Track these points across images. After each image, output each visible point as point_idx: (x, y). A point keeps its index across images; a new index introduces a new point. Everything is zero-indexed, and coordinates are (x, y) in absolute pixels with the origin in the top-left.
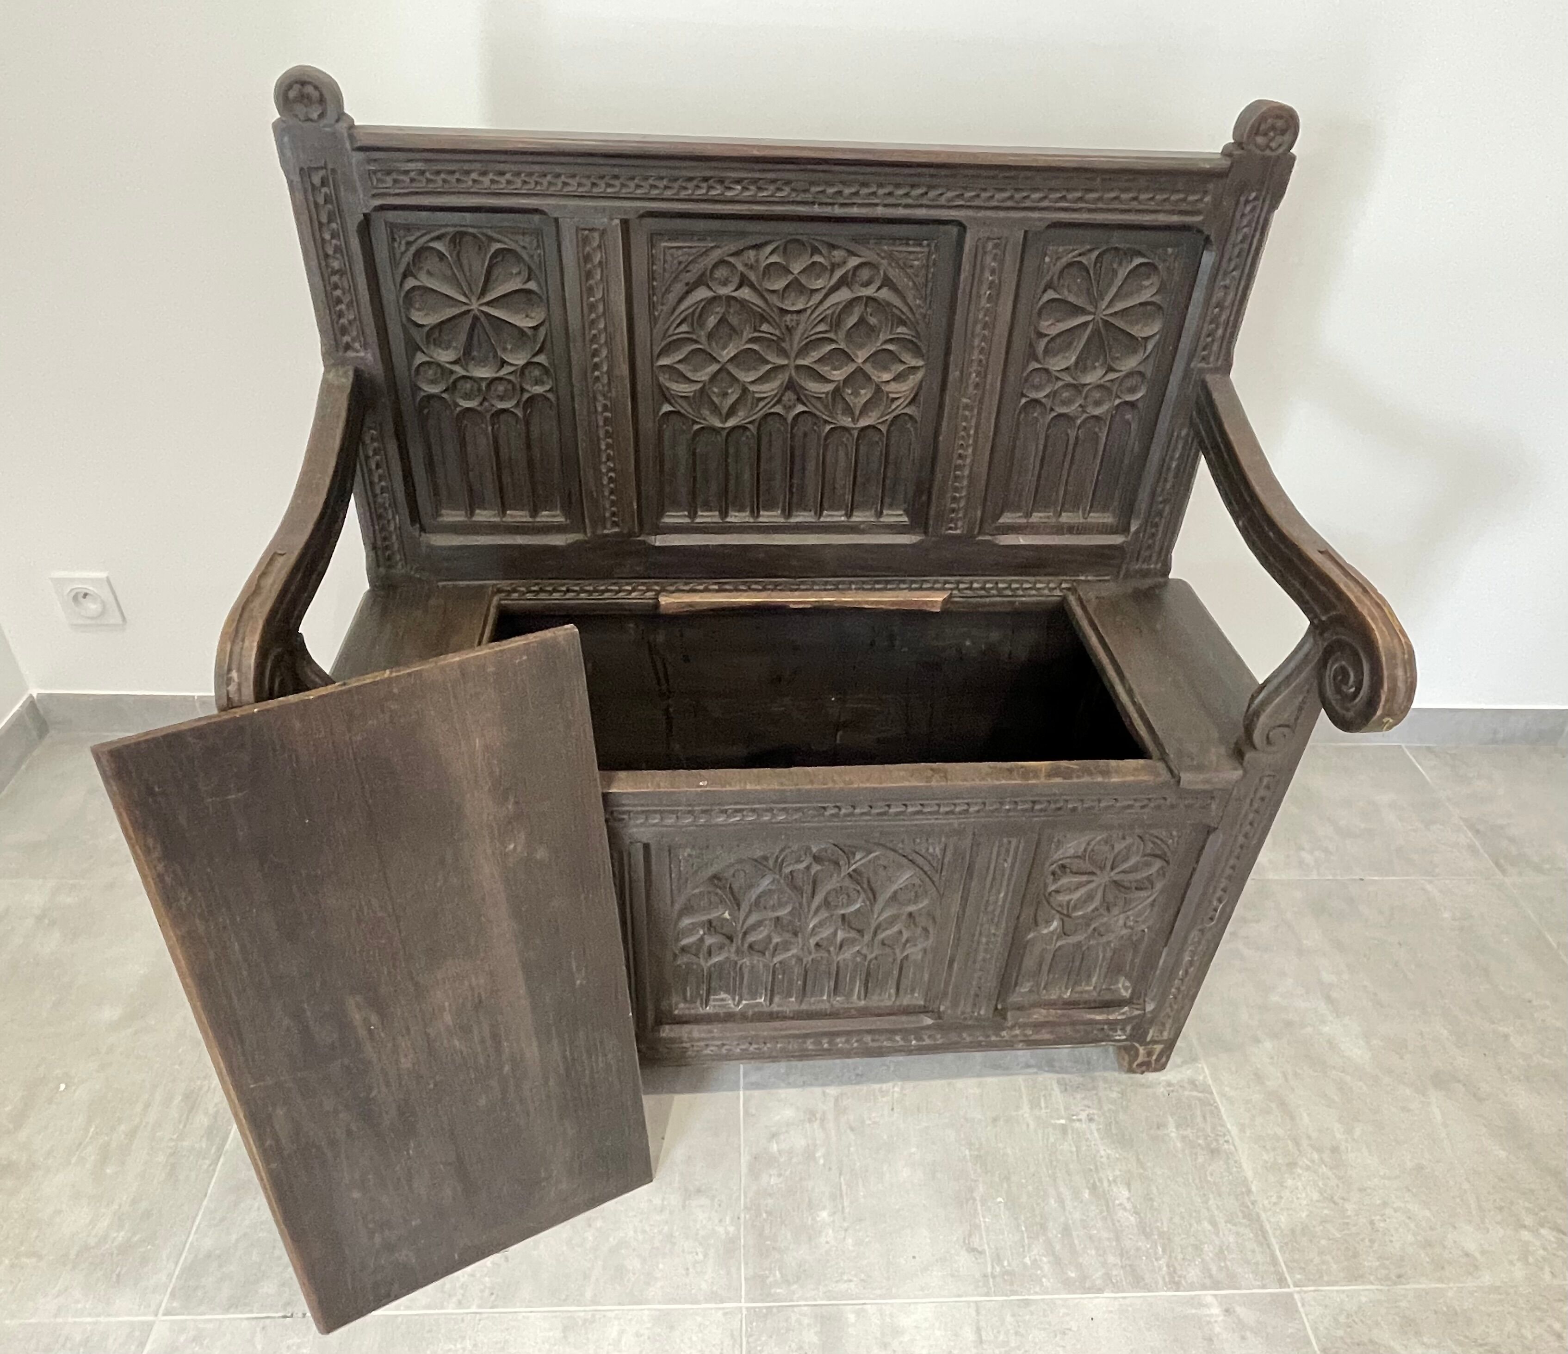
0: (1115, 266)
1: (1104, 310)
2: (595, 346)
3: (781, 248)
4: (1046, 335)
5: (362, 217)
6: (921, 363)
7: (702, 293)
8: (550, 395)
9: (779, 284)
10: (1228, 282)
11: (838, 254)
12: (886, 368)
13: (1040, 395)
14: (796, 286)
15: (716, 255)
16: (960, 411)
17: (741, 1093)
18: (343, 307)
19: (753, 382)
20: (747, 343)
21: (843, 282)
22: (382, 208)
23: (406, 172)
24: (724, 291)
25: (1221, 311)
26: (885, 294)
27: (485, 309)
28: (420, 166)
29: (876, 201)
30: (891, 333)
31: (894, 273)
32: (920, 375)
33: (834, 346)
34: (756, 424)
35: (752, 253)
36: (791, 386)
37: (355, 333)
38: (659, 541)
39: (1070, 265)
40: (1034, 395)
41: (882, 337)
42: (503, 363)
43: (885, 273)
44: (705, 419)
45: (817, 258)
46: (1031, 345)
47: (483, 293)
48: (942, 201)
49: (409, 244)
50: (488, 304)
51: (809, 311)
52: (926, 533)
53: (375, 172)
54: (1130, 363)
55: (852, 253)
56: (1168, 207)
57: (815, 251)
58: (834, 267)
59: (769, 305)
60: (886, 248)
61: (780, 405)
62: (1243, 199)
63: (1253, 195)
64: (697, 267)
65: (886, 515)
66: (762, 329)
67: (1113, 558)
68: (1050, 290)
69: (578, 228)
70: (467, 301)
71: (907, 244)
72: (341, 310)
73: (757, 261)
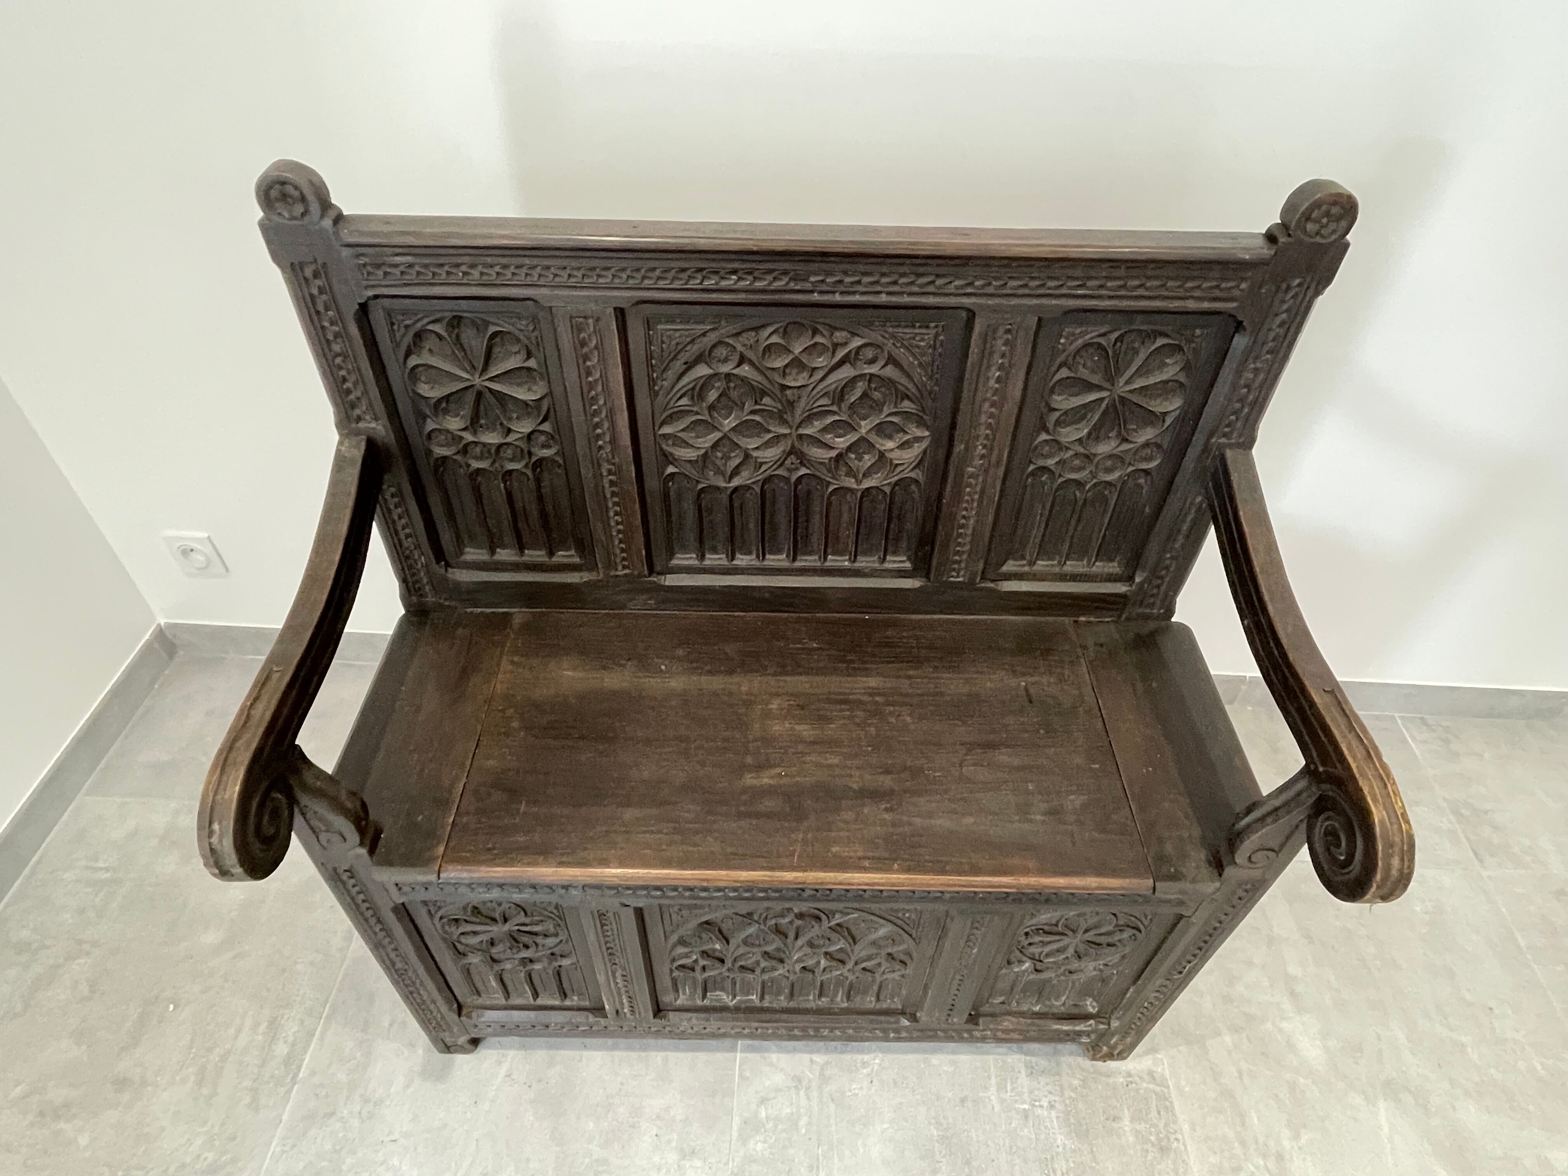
0: (1136, 345)
1: (1122, 387)
2: (597, 420)
3: (781, 330)
4: (1058, 410)
5: (357, 307)
6: (927, 433)
7: (702, 370)
8: (556, 458)
9: (779, 363)
10: (1259, 365)
11: (840, 336)
12: (890, 437)
13: (1050, 462)
14: (797, 364)
15: (713, 337)
16: (965, 479)
17: (738, 1055)
18: (349, 385)
19: (755, 449)
20: (747, 415)
21: (846, 361)
22: (376, 297)
23: (396, 266)
24: (725, 369)
25: (1249, 392)
26: (890, 372)
27: (487, 384)
28: (409, 259)
29: (879, 288)
30: (896, 407)
31: (898, 352)
32: (924, 444)
33: (836, 418)
34: (760, 483)
35: (751, 334)
36: (792, 452)
37: (364, 408)
38: (670, 581)
39: (1087, 345)
40: (1041, 463)
41: (886, 410)
42: (509, 431)
43: (889, 353)
44: (708, 480)
45: (819, 339)
46: (1042, 418)
47: (485, 369)
48: (951, 289)
49: (407, 326)
50: (491, 379)
51: (811, 387)
52: (927, 576)
53: (364, 265)
54: (1146, 436)
55: (854, 334)
56: (1197, 293)
57: (815, 332)
58: (836, 346)
59: (770, 381)
60: (890, 330)
61: (782, 468)
62: (1284, 286)
63: (1297, 281)
64: (695, 347)
65: (890, 561)
66: (764, 402)
67: (1115, 603)
68: (1064, 369)
69: (571, 316)
70: (470, 377)
71: (912, 327)
72: (348, 388)
73: (757, 342)
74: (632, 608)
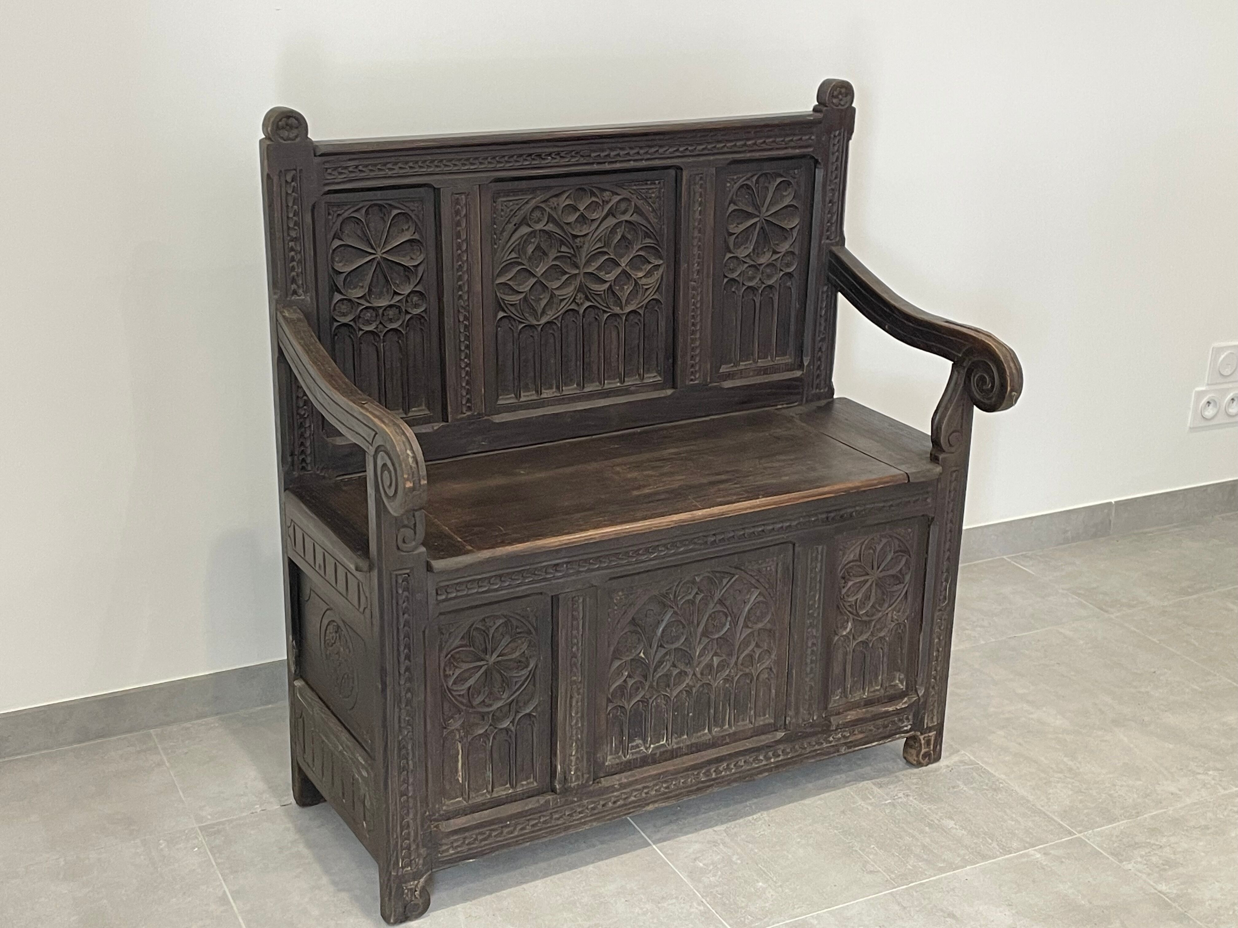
0: (766, 185)
1: (766, 212)
2: (460, 273)
3: (572, 195)
4: (735, 234)
6: (661, 262)
7: (525, 230)
8: (423, 315)
9: (572, 219)
10: (833, 187)
11: (607, 194)
12: (640, 269)
13: (734, 275)
14: (582, 219)
15: (532, 204)
16: (690, 291)
18: (295, 263)
19: (557, 289)
20: (553, 261)
21: (611, 213)
22: (327, 193)
24: (538, 227)
25: (833, 204)
26: (636, 218)
27: (385, 256)
28: (357, 162)
29: (630, 158)
30: (642, 244)
31: (640, 203)
32: (661, 270)
33: (607, 257)
34: (560, 319)
35: (555, 199)
36: (580, 289)
37: (300, 283)
38: (498, 419)
39: (742, 187)
40: (730, 276)
41: (636, 247)
42: (396, 293)
43: (635, 205)
44: (527, 320)
45: (594, 199)
46: (725, 241)
47: (385, 245)
48: (667, 154)
49: (339, 215)
50: (387, 252)
51: (591, 235)
52: (674, 387)
53: (327, 169)
54: (785, 247)
55: (614, 193)
56: (792, 144)
57: (592, 194)
58: (605, 202)
59: (566, 234)
60: (635, 187)
61: (573, 304)
62: (832, 136)
63: (837, 132)
64: (522, 212)
65: (647, 378)
66: (562, 250)
67: (796, 387)
68: (732, 205)
69: (453, 194)
70: (373, 252)
71: (647, 184)
72: (293, 266)
73: (558, 205)
74: (470, 452)
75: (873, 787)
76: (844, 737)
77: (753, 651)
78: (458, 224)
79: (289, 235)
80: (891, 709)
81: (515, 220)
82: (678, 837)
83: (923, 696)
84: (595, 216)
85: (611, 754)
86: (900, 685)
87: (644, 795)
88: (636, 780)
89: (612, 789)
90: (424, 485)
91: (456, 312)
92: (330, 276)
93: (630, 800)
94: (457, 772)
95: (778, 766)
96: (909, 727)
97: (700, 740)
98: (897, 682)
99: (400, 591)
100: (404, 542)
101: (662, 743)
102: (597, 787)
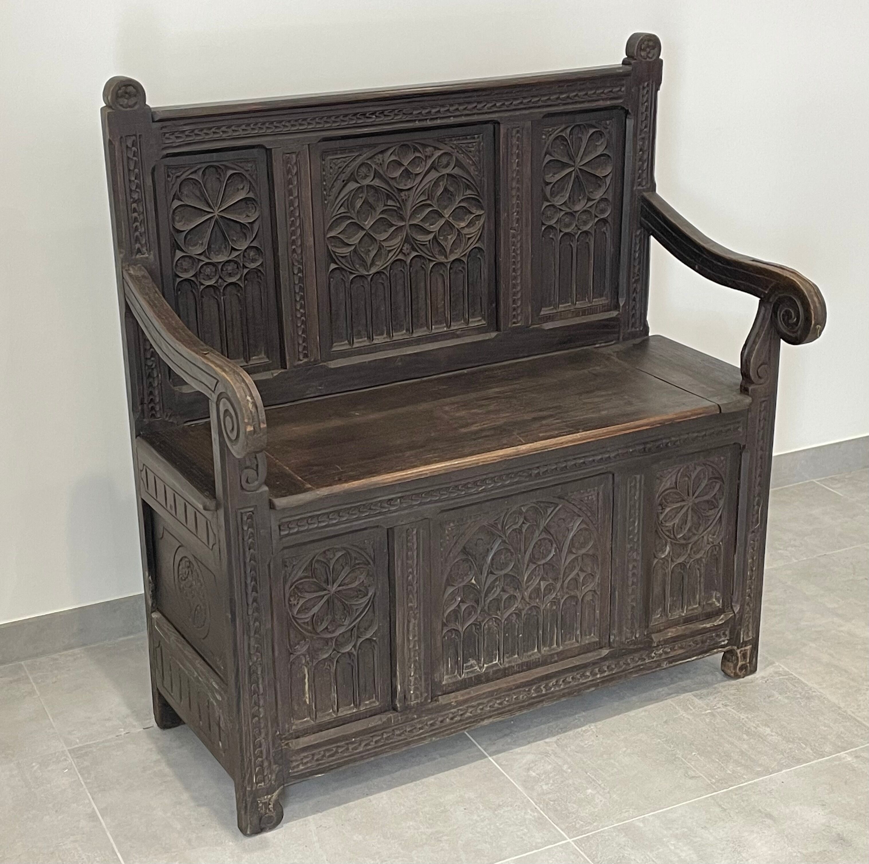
0: (580, 135)
1: (580, 163)
2: (293, 228)
3: (396, 151)
4: (551, 183)
5: (154, 164)
6: (483, 212)
7: (352, 186)
8: (260, 268)
9: (397, 174)
10: (643, 135)
11: (429, 150)
12: (462, 220)
13: (552, 222)
14: (407, 174)
15: (359, 161)
16: (511, 239)
18: (138, 224)
19: (385, 240)
20: (380, 214)
21: (433, 167)
22: (166, 156)
23: (184, 132)
24: (365, 182)
25: (643, 153)
26: (457, 171)
27: (223, 214)
28: (193, 127)
29: (449, 115)
30: (463, 195)
31: (461, 156)
32: (482, 220)
33: (431, 209)
34: (388, 269)
35: (380, 156)
36: (407, 240)
37: (143, 241)
38: (333, 365)
39: (556, 138)
40: (548, 223)
41: (458, 199)
42: (233, 249)
43: (456, 158)
44: (358, 271)
45: (417, 154)
46: (542, 191)
47: (222, 204)
48: (485, 110)
49: (178, 177)
50: (224, 211)
51: (414, 189)
52: (498, 330)
53: (165, 134)
54: (598, 195)
55: (436, 148)
56: (604, 97)
57: (416, 150)
58: (428, 157)
59: (392, 188)
60: (455, 142)
61: (401, 254)
62: (641, 87)
63: (646, 84)
64: (349, 169)
65: (472, 322)
66: (388, 204)
67: (613, 327)
68: (548, 156)
69: (284, 154)
70: (212, 211)
71: (467, 139)
72: (136, 226)
73: (383, 161)
74: (308, 396)
75: (693, 698)
76: (666, 653)
77: (578, 574)
78: (290, 182)
79: (131, 197)
80: (708, 626)
81: (343, 177)
82: (511, 749)
83: (738, 613)
84: (418, 170)
85: (447, 674)
86: (716, 603)
87: (479, 711)
88: (471, 697)
89: (449, 706)
90: (264, 428)
91: (291, 265)
92: (172, 235)
93: (466, 716)
94: (304, 694)
95: (605, 681)
96: (726, 642)
97: (531, 659)
98: (714, 600)
99: (245, 528)
100: (247, 481)
101: (494, 662)
102: (435, 704)
